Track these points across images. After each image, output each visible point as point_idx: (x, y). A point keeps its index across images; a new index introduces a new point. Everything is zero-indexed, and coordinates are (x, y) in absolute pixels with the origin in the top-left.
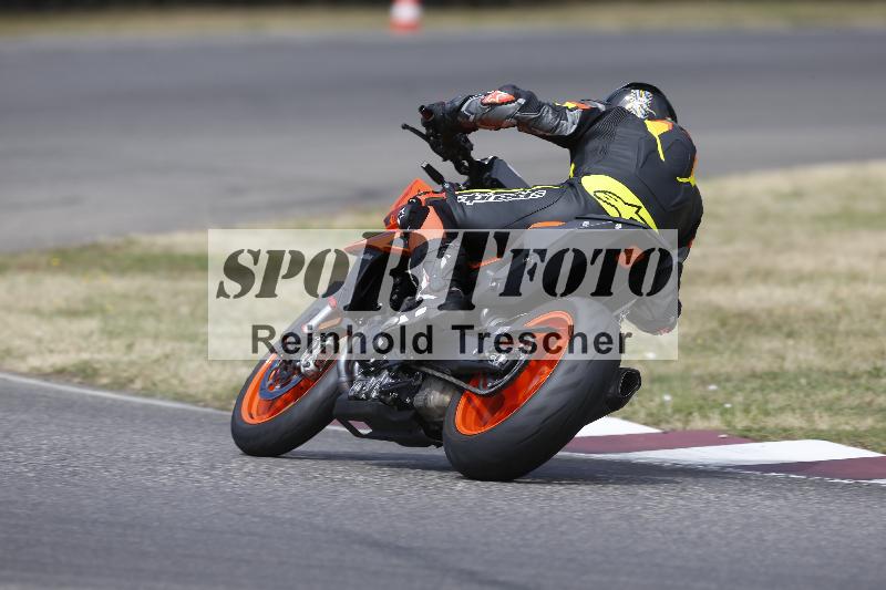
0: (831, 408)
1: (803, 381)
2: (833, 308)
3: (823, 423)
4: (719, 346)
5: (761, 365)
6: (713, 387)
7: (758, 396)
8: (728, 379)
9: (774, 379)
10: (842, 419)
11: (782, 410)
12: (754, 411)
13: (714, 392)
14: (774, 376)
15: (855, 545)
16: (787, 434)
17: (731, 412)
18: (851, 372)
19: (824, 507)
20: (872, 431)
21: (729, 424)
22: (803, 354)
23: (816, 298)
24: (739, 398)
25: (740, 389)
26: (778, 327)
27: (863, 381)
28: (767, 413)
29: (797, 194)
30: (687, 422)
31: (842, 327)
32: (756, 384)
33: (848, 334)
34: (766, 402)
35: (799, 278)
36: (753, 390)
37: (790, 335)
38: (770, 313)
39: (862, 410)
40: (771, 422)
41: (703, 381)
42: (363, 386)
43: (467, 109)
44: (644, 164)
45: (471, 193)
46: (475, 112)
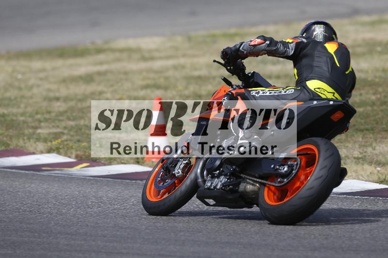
42: (212, 184)
43: (243, 49)
44: (331, 71)
45: (257, 90)
46: (246, 49)
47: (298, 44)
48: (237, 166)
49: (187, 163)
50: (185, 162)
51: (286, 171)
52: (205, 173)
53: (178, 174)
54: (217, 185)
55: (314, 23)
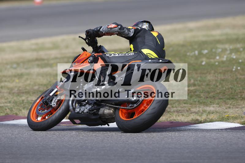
45: (110, 53)
46: (105, 30)
51: (135, 100)
52: (74, 104)
53: (54, 106)
54: (84, 110)
55: (143, 21)
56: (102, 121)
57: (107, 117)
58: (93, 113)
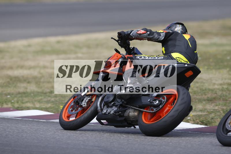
0: (40, 102)
1: (32, 95)
2: (39, 75)
3: (38, 105)
4: (10, 86)
5: (21, 90)
6: (9, 96)
7: (20, 99)
8: (13, 94)
9: (25, 94)
10: (42, 104)
11: (27, 102)
12: (20, 102)
13: (9, 98)
14: (24, 93)
15: (47, 137)
16: (28, 109)
17: (14, 103)
18: (45, 92)
19: (38, 127)
20: (50, 107)
21: (13, 106)
22: (32, 88)
23: (35, 73)
24: (16, 99)
25: (15, 97)
26: (25, 81)
27: (48, 94)
28: (23, 103)
29: (29, 46)
30: (2, 106)
31: (42, 80)
32: (20, 95)
33: (44, 82)
34: (23, 100)
35: (30, 68)
36: (19, 97)
37: (29, 82)
38: (23, 77)
39: (48, 102)
40: (24, 105)
41: (6, 95)
42: (107, 111)
43: (132, 35)
44: (187, 49)
45: (140, 56)
46: (134, 35)
47: (167, 34)
48: (125, 100)
49: (90, 99)
50: (89, 98)
51: (157, 104)
52: (102, 105)
53: (84, 106)
54: (110, 112)
55: (176, 23)
56: (127, 123)
57: (132, 120)
58: (118, 115)
